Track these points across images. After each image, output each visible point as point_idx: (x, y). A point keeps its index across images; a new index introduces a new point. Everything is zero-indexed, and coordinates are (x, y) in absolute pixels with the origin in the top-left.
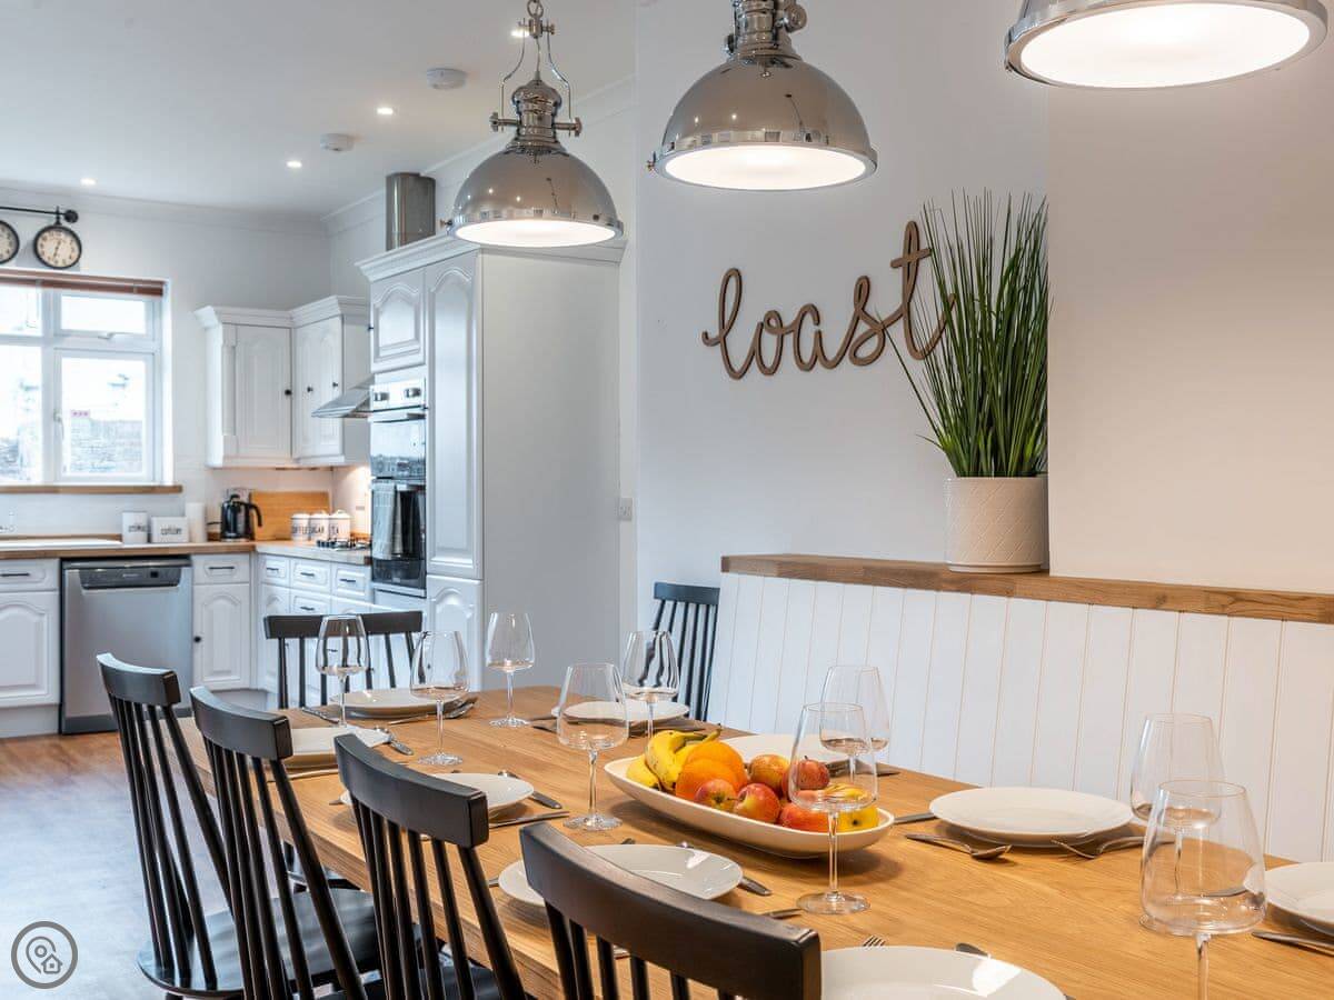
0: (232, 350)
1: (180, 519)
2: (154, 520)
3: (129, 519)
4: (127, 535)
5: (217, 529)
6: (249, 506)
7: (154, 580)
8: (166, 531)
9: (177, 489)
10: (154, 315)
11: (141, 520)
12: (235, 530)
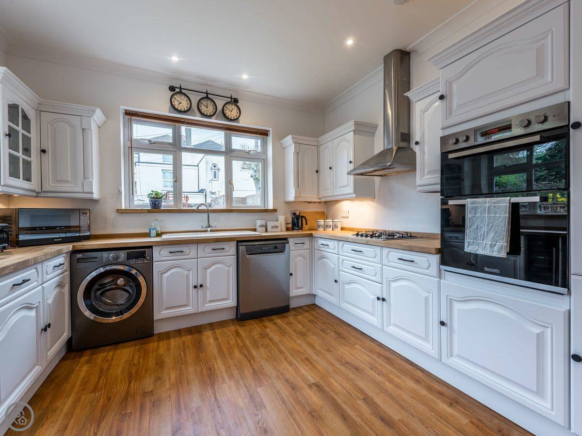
0: (297, 153)
1: (276, 222)
2: (268, 223)
3: (259, 223)
4: (258, 229)
5: (290, 226)
6: (302, 217)
7: (276, 250)
8: (273, 227)
9: (275, 210)
10: (264, 144)
11: (263, 222)
12: (298, 226)
